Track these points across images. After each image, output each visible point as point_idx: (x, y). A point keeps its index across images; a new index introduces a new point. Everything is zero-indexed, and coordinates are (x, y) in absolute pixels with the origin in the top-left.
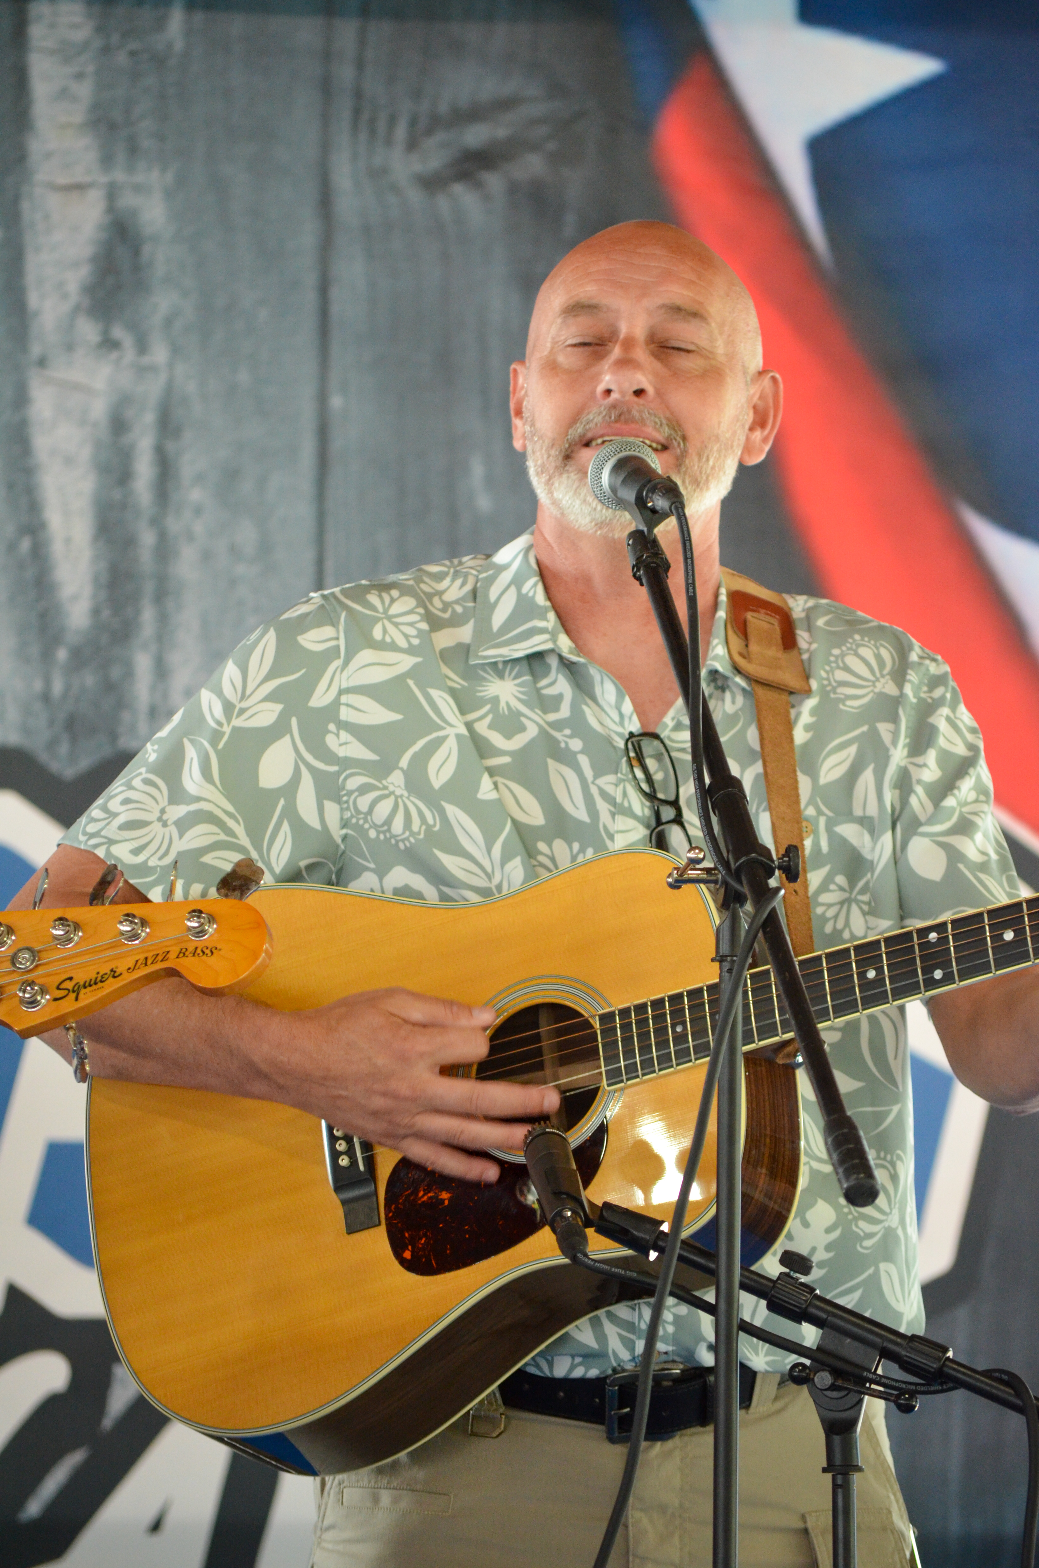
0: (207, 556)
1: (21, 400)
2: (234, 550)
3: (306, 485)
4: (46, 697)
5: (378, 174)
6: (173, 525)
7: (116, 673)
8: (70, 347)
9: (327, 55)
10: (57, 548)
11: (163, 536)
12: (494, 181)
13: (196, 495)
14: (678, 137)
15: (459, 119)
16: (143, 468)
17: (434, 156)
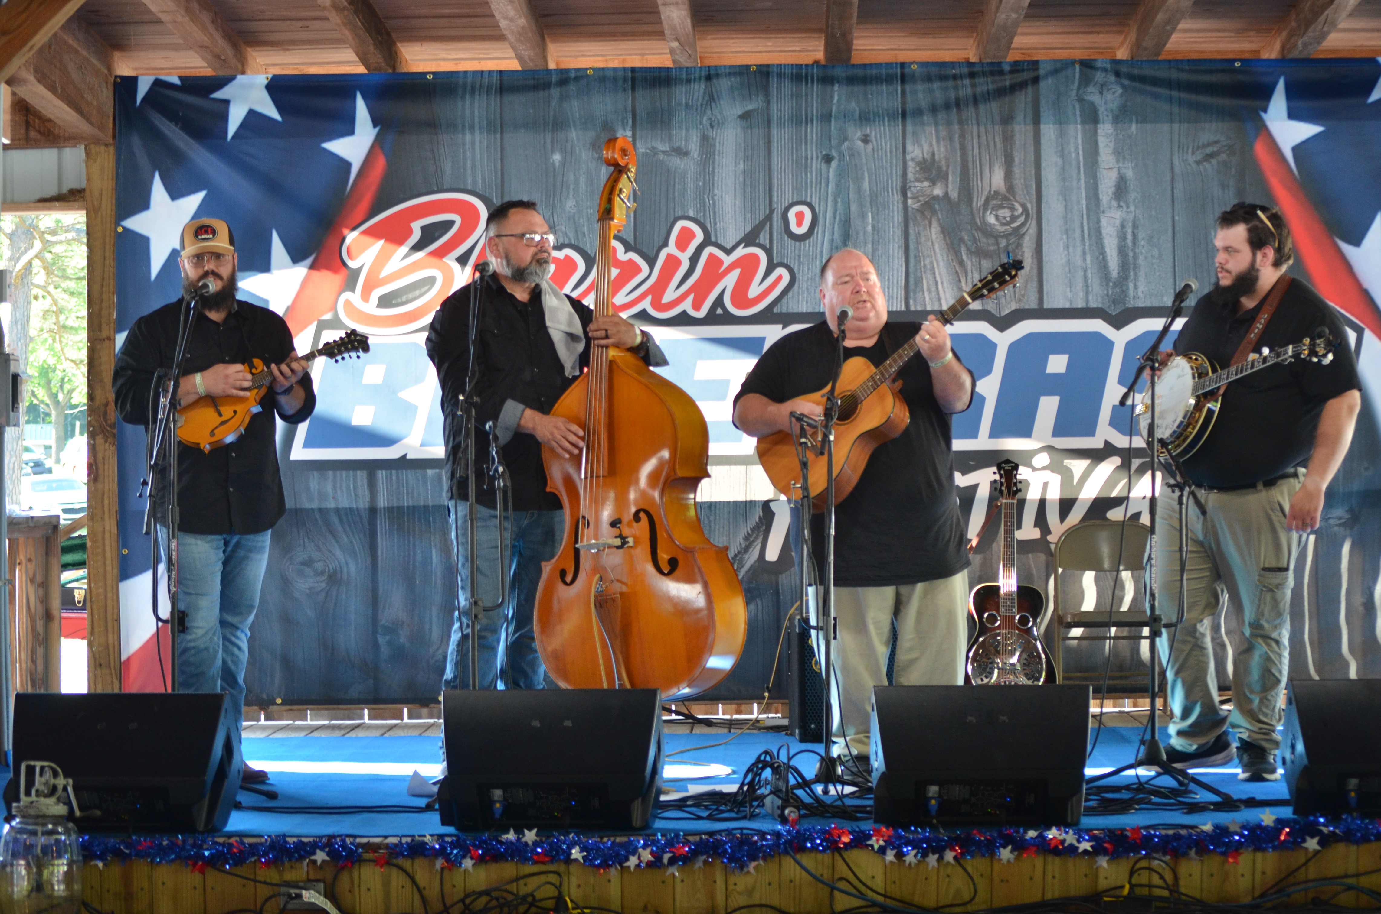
0: (1146, 258)
1: (1099, 221)
2: (1152, 256)
3: (1170, 240)
4: (1107, 295)
5: (1185, 161)
6: (1137, 251)
7: (1124, 288)
8: (1110, 208)
9: (1171, 132)
10: (1109, 258)
11: (1135, 253)
12: (1214, 161)
13: (1142, 243)
14: (1260, 149)
15: (1205, 146)
16: (1129, 237)
17: (1199, 156)
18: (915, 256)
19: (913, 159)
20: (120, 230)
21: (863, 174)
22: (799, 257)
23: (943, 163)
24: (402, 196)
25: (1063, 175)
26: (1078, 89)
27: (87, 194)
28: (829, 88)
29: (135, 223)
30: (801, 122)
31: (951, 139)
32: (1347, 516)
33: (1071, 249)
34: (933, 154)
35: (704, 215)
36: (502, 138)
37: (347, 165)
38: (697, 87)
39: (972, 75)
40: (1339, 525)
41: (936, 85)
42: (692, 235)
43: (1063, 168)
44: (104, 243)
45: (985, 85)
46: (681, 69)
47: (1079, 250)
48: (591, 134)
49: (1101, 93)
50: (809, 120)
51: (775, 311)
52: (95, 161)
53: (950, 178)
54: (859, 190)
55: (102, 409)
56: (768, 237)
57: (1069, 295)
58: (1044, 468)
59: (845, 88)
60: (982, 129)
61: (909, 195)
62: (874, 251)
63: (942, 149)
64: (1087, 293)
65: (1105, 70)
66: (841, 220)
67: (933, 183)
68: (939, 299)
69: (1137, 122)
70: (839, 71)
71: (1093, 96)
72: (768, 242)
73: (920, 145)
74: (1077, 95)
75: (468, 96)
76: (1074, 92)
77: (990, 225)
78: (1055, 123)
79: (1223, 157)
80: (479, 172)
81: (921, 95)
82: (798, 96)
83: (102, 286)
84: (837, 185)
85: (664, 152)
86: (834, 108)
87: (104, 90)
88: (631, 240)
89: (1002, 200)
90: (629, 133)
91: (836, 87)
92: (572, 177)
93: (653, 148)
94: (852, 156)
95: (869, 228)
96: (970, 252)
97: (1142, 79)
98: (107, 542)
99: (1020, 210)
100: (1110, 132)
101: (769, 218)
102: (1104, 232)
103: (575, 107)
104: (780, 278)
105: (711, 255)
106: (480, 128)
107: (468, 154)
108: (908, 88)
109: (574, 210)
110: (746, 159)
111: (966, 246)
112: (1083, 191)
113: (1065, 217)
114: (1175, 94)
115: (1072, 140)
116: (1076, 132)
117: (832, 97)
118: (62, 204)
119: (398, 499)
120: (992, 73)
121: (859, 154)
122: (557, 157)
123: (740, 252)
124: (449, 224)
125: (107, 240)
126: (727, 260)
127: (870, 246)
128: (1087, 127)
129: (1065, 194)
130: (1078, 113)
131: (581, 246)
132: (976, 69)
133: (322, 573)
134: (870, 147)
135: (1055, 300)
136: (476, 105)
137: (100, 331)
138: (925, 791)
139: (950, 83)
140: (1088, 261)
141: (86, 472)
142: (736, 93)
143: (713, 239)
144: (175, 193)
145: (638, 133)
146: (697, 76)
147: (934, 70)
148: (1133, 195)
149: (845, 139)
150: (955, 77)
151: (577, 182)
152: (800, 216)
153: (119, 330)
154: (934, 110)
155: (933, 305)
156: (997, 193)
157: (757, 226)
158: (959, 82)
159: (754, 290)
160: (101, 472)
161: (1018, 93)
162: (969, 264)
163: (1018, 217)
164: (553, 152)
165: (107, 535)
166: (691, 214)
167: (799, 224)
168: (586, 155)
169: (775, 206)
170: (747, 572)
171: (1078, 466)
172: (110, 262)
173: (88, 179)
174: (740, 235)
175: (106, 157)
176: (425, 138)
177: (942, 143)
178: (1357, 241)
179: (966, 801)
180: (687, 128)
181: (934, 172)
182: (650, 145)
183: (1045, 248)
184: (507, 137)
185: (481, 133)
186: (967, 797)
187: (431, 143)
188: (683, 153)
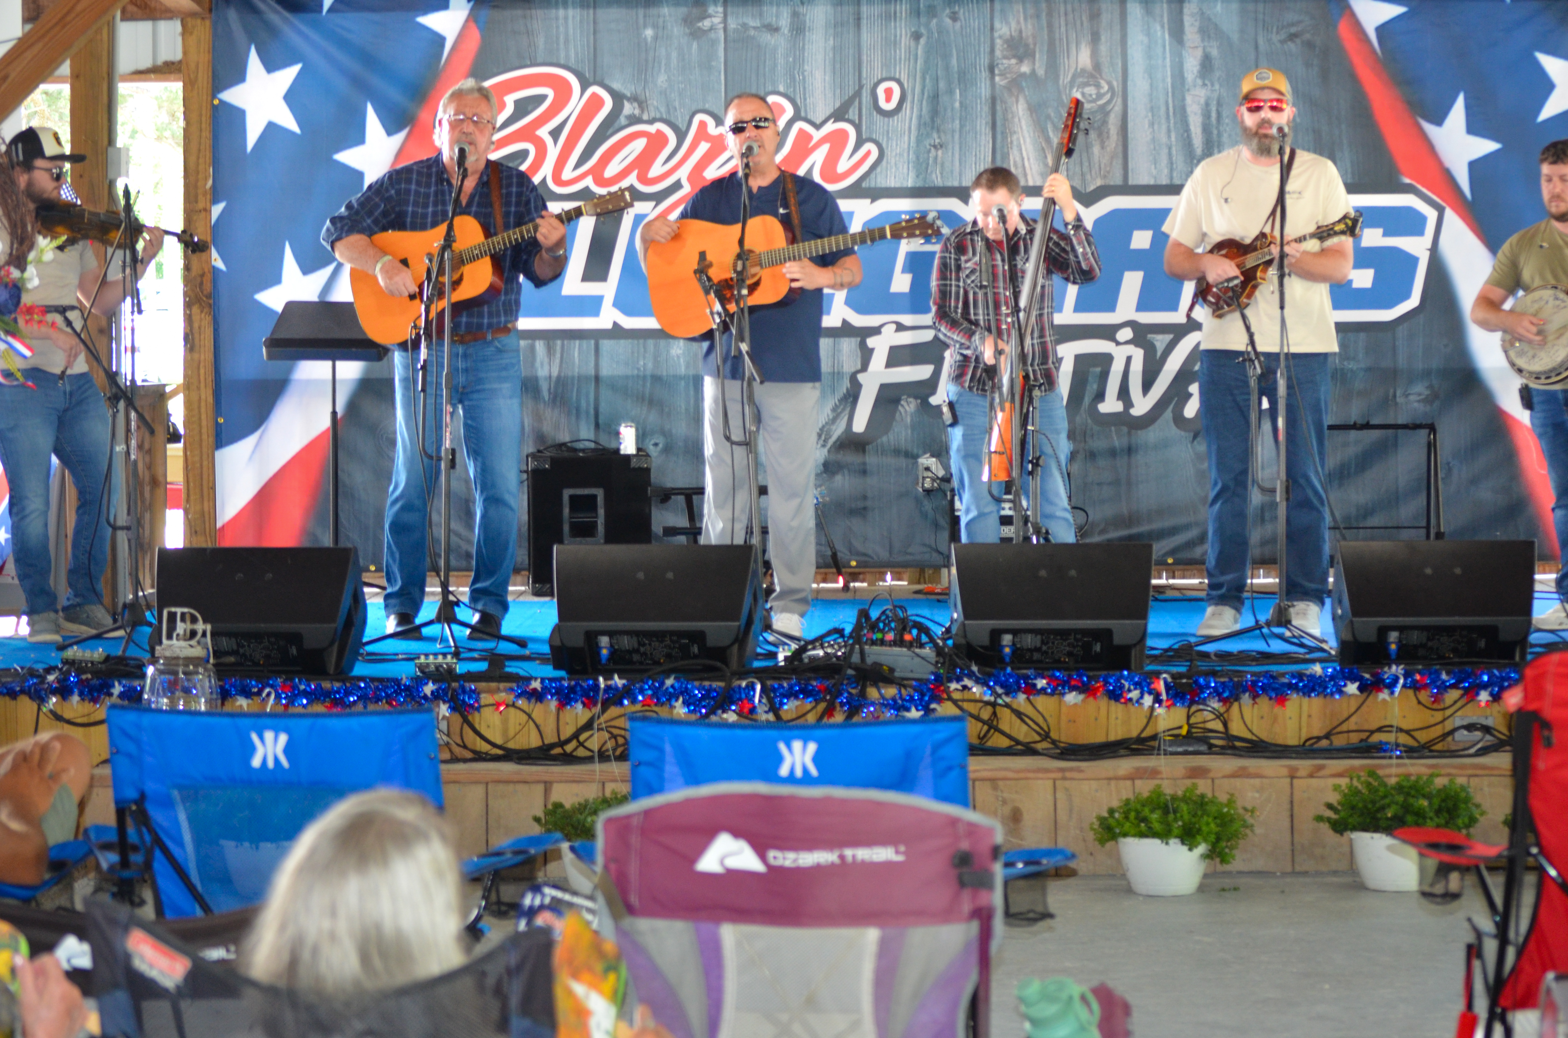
0: (1230, 136)
1: (1184, 99)
5: (1269, 41)
6: (1221, 128)
8: (1195, 86)
9: (1256, 12)
10: (1193, 135)
11: (1219, 132)
12: (1298, 41)
13: (1227, 121)
14: (1343, 28)
15: (1289, 26)
16: (1214, 115)
17: (1283, 35)
18: (1002, 133)
19: (1000, 37)
20: (216, 102)
21: (951, 51)
22: (888, 132)
23: (1030, 41)
24: (495, 70)
25: (1149, 54)
27: (184, 67)
29: (232, 96)
31: (1038, 16)
32: (1427, 392)
33: (1156, 127)
34: (1021, 32)
35: (794, 90)
36: (594, 14)
37: (441, 40)
40: (1419, 401)
42: (783, 110)
43: (1149, 47)
44: (201, 115)
47: (1164, 127)
48: (683, 11)
51: (864, 185)
52: (191, 33)
53: (1037, 56)
54: (947, 68)
55: (199, 279)
56: (857, 112)
57: (1154, 172)
58: (1127, 342)
60: (1069, 7)
61: (997, 72)
62: (962, 126)
63: (1030, 27)
64: (1171, 170)
66: (929, 97)
67: (1021, 60)
68: (1026, 175)
69: (1222, 2)
72: (857, 117)
73: (1008, 23)
78: (1141, 2)
79: (1307, 36)
80: (571, 46)
83: (198, 158)
84: (926, 61)
85: (755, 28)
89: (1088, 77)
90: (720, 9)
92: (663, 52)
93: (744, 24)
94: (940, 32)
95: (957, 105)
96: (1056, 128)
98: (203, 410)
99: (1106, 87)
100: (1196, 11)
101: (858, 94)
102: (1189, 110)
104: (868, 153)
105: (801, 131)
106: (573, 3)
107: (562, 29)
109: (665, 85)
110: (835, 36)
111: (1053, 123)
112: (1169, 69)
113: (1151, 95)
115: (1158, 19)
116: (1162, 11)
118: (158, 76)
121: (947, 31)
122: (649, 33)
123: (830, 127)
124: (542, 98)
125: (204, 112)
126: (817, 135)
127: (957, 122)
129: (1150, 72)
131: (673, 120)
134: (958, 24)
135: (1141, 175)
137: (197, 202)
138: (999, 640)
140: (1173, 139)
141: (183, 343)
143: (803, 114)
144: (271, 66)
145: (729, 9)
148: (1217, 74)
149: (935, 16)
151: (668, 57)
152: (889, 93)
153: (215, 201)
156: (1083, 71)
157: (846, 101)
159: (843, 165)
160: (197, 342)
162: (1055, 140)
163: (1104, 94)
164: (645, 26)
165: (203, 404)
166: (781, 89)
167: (888, 99)
168: (677, 31)
169: (864, 82)
170: (835, 443)
171: (1161, 341)
172: (207, 134)
173: (185, 53)
174: (829, 111)
175: (203, 30)
176: (519, 12)
177: (1029, 21)
178: (1439, 121)
179: (1038, 650)
180: (778, 5)
181: (1022, 50)
182: (740, 21)
183: (1130, 125)
184: (600, 12)
185: (574, 8)
186: (1038, 644)
187: (525, 17)
188: (774, 29)
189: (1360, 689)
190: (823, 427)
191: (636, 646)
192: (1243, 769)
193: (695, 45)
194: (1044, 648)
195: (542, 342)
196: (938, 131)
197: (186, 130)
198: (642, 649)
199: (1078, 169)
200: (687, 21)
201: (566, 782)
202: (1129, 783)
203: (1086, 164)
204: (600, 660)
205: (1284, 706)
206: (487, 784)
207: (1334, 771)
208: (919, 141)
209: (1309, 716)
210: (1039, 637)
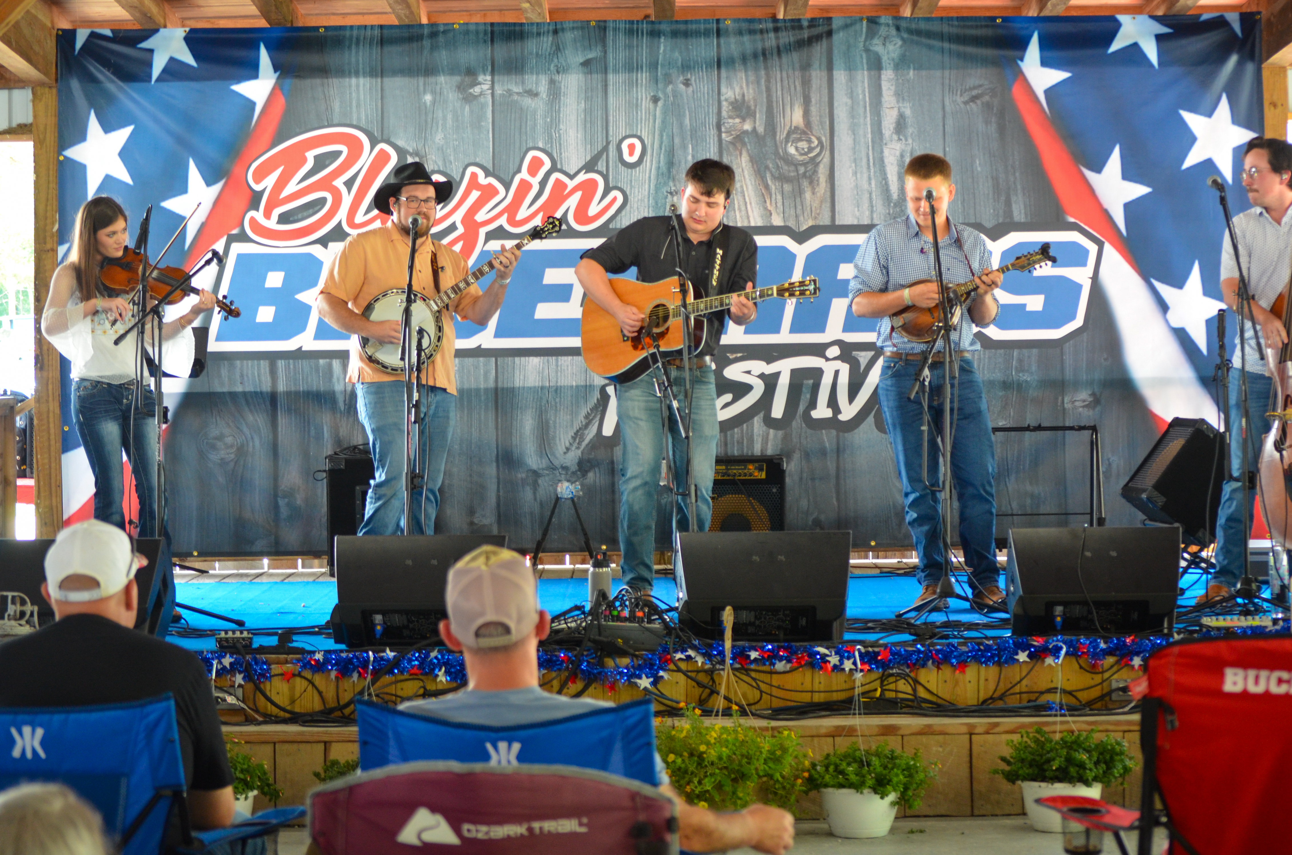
1: (882, 152)
5: (954, 101)
8: (891, 141)
9: (943, 78)
10: (890, 182)
12: (979, 102)
14: (1017, 90)
15: (971, 89)
17: (966, 97)
19: (726, 100)
20: (61, 158)
21: (684, 112)
22: (631, 181)
23: (752, 103)
24: (298, 130)
25: (852, 114)
26: (865, 41)
27: (34, 129)
28: (656, 40)
29: (75, 153)
30: (633, 69)
31: (758, 83)
32: (1091, 399)
33: (858, 175)
34: (743, 96)
35: (552, 146)
36: (382, 82)
37: (253, 104)
38: (545, 39)
39: (776, 30)
40: (1083, 407)
41: (746, 38)
42: (541, 163)
43: (852, 108)
44: (48, 169)
45: (786, 37)
46: (532, 24)
47: (865, 176)
48: (457, 79)
49: (884, 44)
50: (639, 68)
51: (611, 226)
52: (40, 100)
53: (758, 116)
54: (681, 125)
56: (605, 164)
57: (857, 214)
58: (835, 359)
59: (670, 40)
60: (784, 75)
61: (723, 130)
63: (751, 91)
64: (872, 212)
65: (888, 25)
66: (666, 150)
67: (744, 120)
68: (748, 217)
69: (914, 69)
70: (664, 27)
71: (877, 46)
72: (604, 169)
73: (732, 88)
74: (864, 46)
75: (353, 46)
76: (861, 44)
77: (791, 155)
78: (845, 70)
79: (987, 98)
80: (362, 110)
81: (733, 46)
82: (630, 47)
83: (46, 206)
84: (663, 122)
85: (518, 93)
86: (661, 57)
87: (49, 41)
88: (490, 167)
89: (801, 134)
90: (489, 78)
91: (662, 40)
92: (440, 114)
93: (509, 90)
94: (675, 96)
96: (774, 177)
97: (919, 33)
98: (51, 420)
99: (816, 142)
100: (892, 77)
101: (605, 149)
102: (886, 161)
103: (443, 56)
104: (615, 199)
105: (557, 180)
106: (364, 73)
107: (354, 95)
108: (722, 41)
109: (442, 142)
110: (586, 99)
111: (771, 173)
112: (869, 127)
113: (854, 148)
114: (946, 45)
115: (860, 84)
116: (863, 77)
117: (659, 48)
118: (13, 136)
119: (295, 384)
120: (793, 28)
121: (681, 96)
122: (428, 98)
123: (582, 177)
124: (338, 153)
125: (51, 167)
126: (571, 184)
128: (872, 73)
129: (853, 129)
130: (865, 61)
131: (449, 172)
132: (779, 25)
133: (232, 446)
134: (690, 89)
135: (846, 217)
136: (361, 53)
137: (45, 243)
138: (719, 614)
139: (758, 37)
140: (873, 185)
141: (33, 362)
142: (578, 44)
143: (559, 167)
144: (107, 127)
145: (496, 78)
146: (546, 29)
147: (744, 25)
148: (910, 130)
149: (670, 82)
150: (761, 31)
151: (445, 118)
152: (632, 147)
153: (61, 242)
154: (744, 59)
155: (742, 222)
156: (797, 128)
157: (596, 155)
158: (765, 36)
159: (593, 210)
160: (46, 361)
161: (814, 44)
162: (773, 187)
163: (814, 148)
164: (425, 92)
165: (51, 415)
166: (541, 145)
167: (631, 154)
168: (452, 96)
169: (611, 139)
170: (587, 445)
171: (864, 357)
172: (53, 185)
173: (35, 117)
174: (581, 163)
175: (50, 97)
176: (318, 81)
177: (751, 86)
178: (1098, 169)
179: (752, 624)
180: (537, 74)
181: (744, 110)
182: (506, 88)
183: (837, 174)
184: (387, 80)
185: (364, 77)
186: (753, 620)
187: (323, 85)
188: (534, 94)
189: (1029, 656)
190: (578, 431)
191: (406, 623)
192: (929, 726)
193: (467, 108)
194: (757, 622)
195: (338, 361)
196: (674, 180)
197: (36, 183)
198: (411, 626)
199: (792, 212)
200: (460, 88)
201: (343, 741)
202: (830, 740)
203: (799, 207)
204: (375, 635)
205: (964, 672)
206: (275, 743)
207: (1007, 728)
208: (657, 189)
209: (987, 680)
210: (753, 613)
